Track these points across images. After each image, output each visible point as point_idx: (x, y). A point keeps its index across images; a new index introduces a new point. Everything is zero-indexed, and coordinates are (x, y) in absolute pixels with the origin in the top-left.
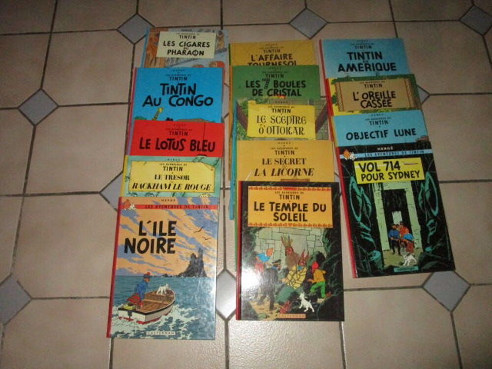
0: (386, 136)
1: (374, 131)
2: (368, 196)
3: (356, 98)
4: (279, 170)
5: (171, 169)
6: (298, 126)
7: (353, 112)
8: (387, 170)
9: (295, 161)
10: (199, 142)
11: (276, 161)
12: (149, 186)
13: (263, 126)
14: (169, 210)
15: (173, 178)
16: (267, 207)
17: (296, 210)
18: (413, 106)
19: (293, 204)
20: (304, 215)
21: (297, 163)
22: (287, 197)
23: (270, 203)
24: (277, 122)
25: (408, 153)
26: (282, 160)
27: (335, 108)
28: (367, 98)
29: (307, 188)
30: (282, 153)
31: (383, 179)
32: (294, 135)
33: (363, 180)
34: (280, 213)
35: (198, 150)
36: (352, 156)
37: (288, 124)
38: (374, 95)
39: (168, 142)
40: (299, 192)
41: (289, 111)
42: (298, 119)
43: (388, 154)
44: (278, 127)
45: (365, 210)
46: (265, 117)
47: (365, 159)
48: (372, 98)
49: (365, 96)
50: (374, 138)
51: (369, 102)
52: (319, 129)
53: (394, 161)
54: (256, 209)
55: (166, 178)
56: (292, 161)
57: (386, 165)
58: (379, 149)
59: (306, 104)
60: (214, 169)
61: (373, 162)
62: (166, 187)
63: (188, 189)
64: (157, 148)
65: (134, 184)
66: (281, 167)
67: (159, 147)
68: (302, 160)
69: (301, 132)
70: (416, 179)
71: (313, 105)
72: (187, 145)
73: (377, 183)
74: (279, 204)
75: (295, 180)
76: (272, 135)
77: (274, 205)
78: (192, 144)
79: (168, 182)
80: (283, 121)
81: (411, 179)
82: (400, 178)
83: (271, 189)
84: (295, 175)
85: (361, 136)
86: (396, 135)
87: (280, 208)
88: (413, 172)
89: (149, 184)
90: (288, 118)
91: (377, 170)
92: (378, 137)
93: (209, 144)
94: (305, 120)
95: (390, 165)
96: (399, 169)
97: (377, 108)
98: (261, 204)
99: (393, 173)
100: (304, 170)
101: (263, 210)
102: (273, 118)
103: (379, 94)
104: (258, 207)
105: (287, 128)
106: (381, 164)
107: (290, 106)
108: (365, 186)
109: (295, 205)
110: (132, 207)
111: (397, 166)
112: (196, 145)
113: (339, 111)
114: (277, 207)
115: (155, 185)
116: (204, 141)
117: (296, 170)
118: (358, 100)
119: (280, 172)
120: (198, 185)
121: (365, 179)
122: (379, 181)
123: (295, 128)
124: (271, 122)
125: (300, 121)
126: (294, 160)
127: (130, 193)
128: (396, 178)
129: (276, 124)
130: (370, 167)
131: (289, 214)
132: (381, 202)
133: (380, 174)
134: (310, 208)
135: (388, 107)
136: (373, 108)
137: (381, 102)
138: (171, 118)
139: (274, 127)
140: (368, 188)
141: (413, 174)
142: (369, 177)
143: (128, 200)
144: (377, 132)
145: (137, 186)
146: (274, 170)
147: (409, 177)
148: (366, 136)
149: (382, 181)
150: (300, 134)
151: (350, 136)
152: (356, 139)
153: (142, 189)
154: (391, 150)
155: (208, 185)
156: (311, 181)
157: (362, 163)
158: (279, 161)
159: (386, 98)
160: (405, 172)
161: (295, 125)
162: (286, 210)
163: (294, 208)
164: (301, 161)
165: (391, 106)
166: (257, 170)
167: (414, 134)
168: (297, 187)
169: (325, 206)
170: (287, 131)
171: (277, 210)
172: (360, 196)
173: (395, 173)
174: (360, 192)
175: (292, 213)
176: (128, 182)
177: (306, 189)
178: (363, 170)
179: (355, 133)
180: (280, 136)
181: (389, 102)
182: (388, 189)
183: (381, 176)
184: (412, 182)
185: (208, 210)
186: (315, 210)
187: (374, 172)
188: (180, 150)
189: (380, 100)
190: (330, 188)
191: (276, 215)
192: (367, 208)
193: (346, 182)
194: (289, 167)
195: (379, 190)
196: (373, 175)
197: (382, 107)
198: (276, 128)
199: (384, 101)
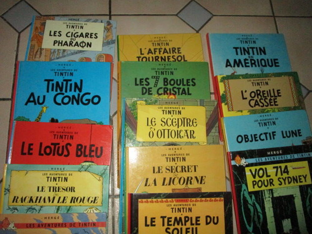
0: (274, 138)
1: (263, 132)
2: (259, 204)
3: (244, 97)
4: (171, 178)
5: (55, 179)
6: (189, 128)
7: (242, 111)
8: (276, 175)
9: (187, 169)
10: (85, 147)
11: (167, 169)
12: (31, 200)
13: (153, 130)
14: (52, 229)
15: (57, 189)
16: (158, 221)
17: (188, 224)
18: (297, 105)
19: (185, 217)
20: (196, 228)
21: (188, 171)
22: (179, 210)
23: (162, 217)
24: (167, 125)
25: (296, 156)
26: (173, 167)
27: (224, 107)
28: (254, 97)
29: (199, 199)
30: (174, 160)
31: (274, 185)
32: (185, 139)
33: (254, 188)
34: (172, 228)
35: (85, 156)
36: (243, 162)
37: (178, 128)
38: (261, 94)
39: (52, 147)
40: (191, 203)
41: (180, 113)
42: (189, 121)
43: (277, 158)
44: (168, 130)
45: (256, 219)
46: (155, 119)
47: (256, 164)
48: (259, 97)
49: (253, 95)
50: (263, 140)
51: (256, 101)
52: (210, 132)
53: (283, 165)
54: (147, 225)
55: (50, 191)
56: (183, 169)
57: (275, 170)
58: (269, 153)
59: (197, 105)
60: (101, 179)
61: (263, 167)
62: (49, 201)
63: (74, 202)
64: (40, 154)
65: (15, 197)
66: (172, 175)
67: (42, 152)
68: (194, 167)
69: (192, 135)
70: (304, 183)
71: (204, 106)
72: (73, 150)
73: (267, 190)
74: (171, 218)
75: (186, 189)
76: (162, 139)
77: (166, 220)
78: (78, 150)
79: (52, 195)
80: (174, 124)
81: (299, 184)
82: (289, 183)
83: (162, 202)
84: (187, 184)
85: (250, 139)
86: (284, 137)
87: (172, 223)
88: (301, 176)
89: (31, 197)
90: (178, 119)
91: (268, 176)
92: (267, 139)
93: (97, 148)
94: (196, 122)
95: (279, 170)
96: (288, 174)
97: (265, 107)
98: (152, 219)
99: (283, 178)
100: (196, 177)
101: (155, 225)
102: (163, 120)
103: (266, 92)
104: (149, 222)
105: (178, 131)
106: (270, 169)
107: (181, 107)
108: (256, 193)
109: (187, 219)
110: (11, 226)
111: (286, 171)
112: (83, 150)
113: (229, 110)
114: (169, 221)
115: (37, 197)
116: (92, 146)
117: (188, 178)
118: (246, 98)
119: (172, 181)
120: (84, 198)
121: (256, 186)
122: (269, 187)
123: (186, 131)
124: (162, 125)
125: (191, 123)
126: (185, 167)
127: (9, 208)
128: (285, 184)
129: (166, 127)
130: (261, 172)
131: (181, 229)
132: (272, 209)
133: (270, 180)
134: (202, 221)
135: (274, 107)
136: (260, 108)
137: (268, 101)
138: (55, 118)
139: (164, 130)
140: (258, 195)
141: (301, 179)
142: (260, 184)
143: (6, 219)
144: (266, 134)
145: (18, 200)
146: (165, 179)
147: (297, 182)
148: (255, 138)
149: (272, 187)
150: (191, 138)
151: (240, 139)
152: (246, 141)
153: (24, 204)
154: (280, 154)
155: (95, 198)
156: (203, 191)
157: (253, 169)
158: (170, 169)
159: (273, 97)
160: (293, 177)
161: (186, 128)
162: (178, 224)
163: (186, 221)
164: (193, 169)
165: (277, 105)
166: (147, 180)
167: (300, 136)
168: (189, 199)
169: (217, 218)
170: (178, 134)
171: (168, 225)
172: (252, 204)
173: (284, 178)
174: (251, 200)
175: (184, 228)
176: (8, 194)
177: (198, 201)
178: (254, 177)
179: (245, 136)
180: (171, 140)
181: (276, 100)
182: (278, 196)
183: (271, 182)
184: (300, 187)
185: (95, 228)
186: (207, 223)
187: (265, 178)
188: (65, 156)
189: (267, 99)
190: (222, 198)
191: (168, 230)
192: (259, 217)
193: (238, 190)
194: (180, 175)
195: (269, 197)
196: (264, 181)
197: (269, 107)
198: (166, 132)
199: (270, 100)
